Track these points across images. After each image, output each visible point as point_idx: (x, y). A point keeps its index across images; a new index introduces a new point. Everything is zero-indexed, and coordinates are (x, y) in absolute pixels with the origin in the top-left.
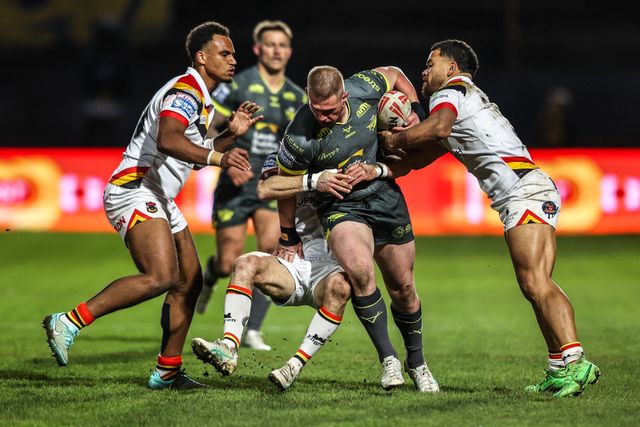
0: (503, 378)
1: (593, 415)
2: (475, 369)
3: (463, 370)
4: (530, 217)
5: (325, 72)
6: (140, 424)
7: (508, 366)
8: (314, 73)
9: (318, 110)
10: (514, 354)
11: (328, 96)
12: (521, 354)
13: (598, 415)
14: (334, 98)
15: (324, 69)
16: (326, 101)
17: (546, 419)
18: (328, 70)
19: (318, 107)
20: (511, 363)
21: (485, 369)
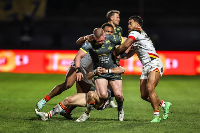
0: (138, 114)
1: (163, 125)
2: (130, 112)
3: (127, 112)
4: (157, 70)
5: (98, 30)
6: (37, 127)
7: (140, 111)
8: (95, 31)
9: (98, 41)
10: (141, 108)
11: (100, 37)
12: (143, 108)
13: (165, 125)
14: (102, 37)
15: (98, 29)
16: (100, 38)
17: (150, 126)
18: (99, 29)
19: (98, 40)
20: (140, 110)
21: (133, 112)
